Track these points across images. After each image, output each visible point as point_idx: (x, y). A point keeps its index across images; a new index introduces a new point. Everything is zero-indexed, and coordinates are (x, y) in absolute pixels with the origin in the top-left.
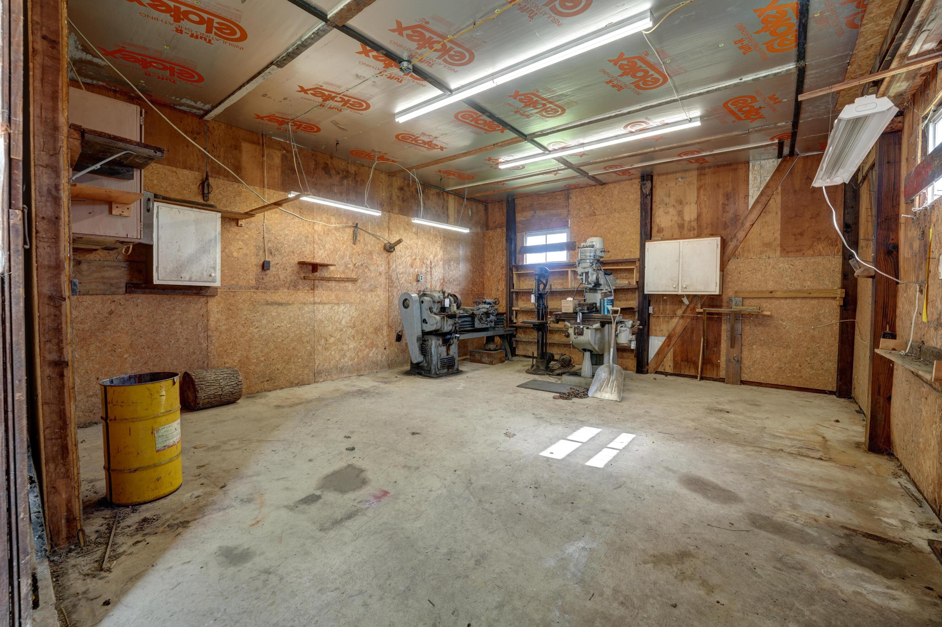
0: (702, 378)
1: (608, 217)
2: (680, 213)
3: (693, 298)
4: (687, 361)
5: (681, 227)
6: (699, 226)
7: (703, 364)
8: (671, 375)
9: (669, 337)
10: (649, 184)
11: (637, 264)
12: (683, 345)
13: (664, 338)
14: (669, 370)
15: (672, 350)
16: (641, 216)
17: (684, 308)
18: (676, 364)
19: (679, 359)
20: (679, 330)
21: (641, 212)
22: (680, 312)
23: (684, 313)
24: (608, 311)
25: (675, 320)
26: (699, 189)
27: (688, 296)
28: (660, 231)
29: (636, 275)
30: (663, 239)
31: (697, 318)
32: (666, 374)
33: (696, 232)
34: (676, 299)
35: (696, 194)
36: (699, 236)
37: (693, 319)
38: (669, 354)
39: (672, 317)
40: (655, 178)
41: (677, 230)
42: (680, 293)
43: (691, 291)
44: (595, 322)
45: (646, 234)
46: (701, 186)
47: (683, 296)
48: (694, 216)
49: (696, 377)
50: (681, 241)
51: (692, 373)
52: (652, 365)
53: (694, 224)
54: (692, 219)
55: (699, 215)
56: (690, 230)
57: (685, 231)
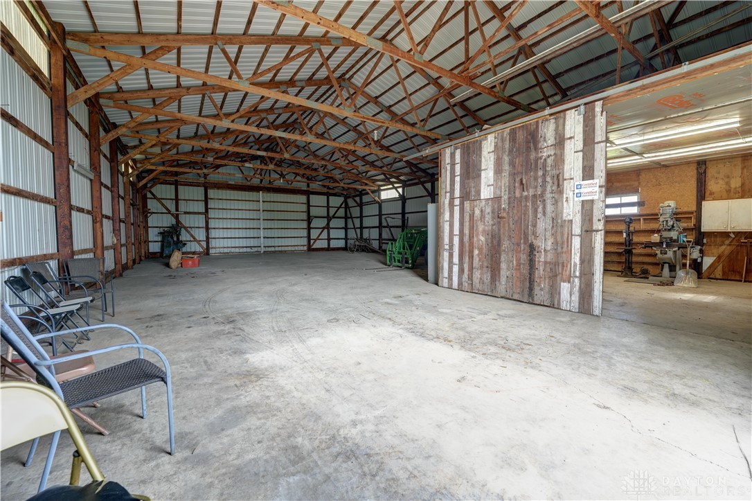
0: (745, 281)
1: (671, 186)
2: (728, 184)
3: (738, 234)
4: (733, 271)
5: (729, 191)
6: (743, 191)
7: (746, 272)
8: (720, 279)
9: (719, 257)
10: (704, 167)
11: (695, 214)
12: (730, 261)
13: (715, 258)
14: (718, 277)
15: (721, 265)
16: (698, 185)
17: (730, 239)
18: (724, 273)
19: (727, 270)
20: (727, 252)
21: (697, 183)
22: (727, 242)
23: (731, 242)
24: (684, 241)
25: (724, 247)
26: (743, 169)
27: (734, 233)
28: (711, 194)
29: (693, 221)
30: (713, 200)
31: (741, 246)
32: (717, 279)
33: (740, 194)
34: (725, 235)
35: (740, 172)
36: (742, 197)
37: (738, 246)
38: (719, 267)
39: (721, 245)
40: (707, 163)
41: (725, 194)
42: (729, 230)
43: (738, 230)
44: (674, 247)
45: (701, 196)
46: (745, 167)
47: (730, 232)
48: (739, 184)
49: (741, 281)
50: (730, 201)
51: (738, 278)
52: (704, 275)
53: (740, 190)
54: (737, 186)
55: (743, 185)
56: (735, 193)
57: (732, 194)
